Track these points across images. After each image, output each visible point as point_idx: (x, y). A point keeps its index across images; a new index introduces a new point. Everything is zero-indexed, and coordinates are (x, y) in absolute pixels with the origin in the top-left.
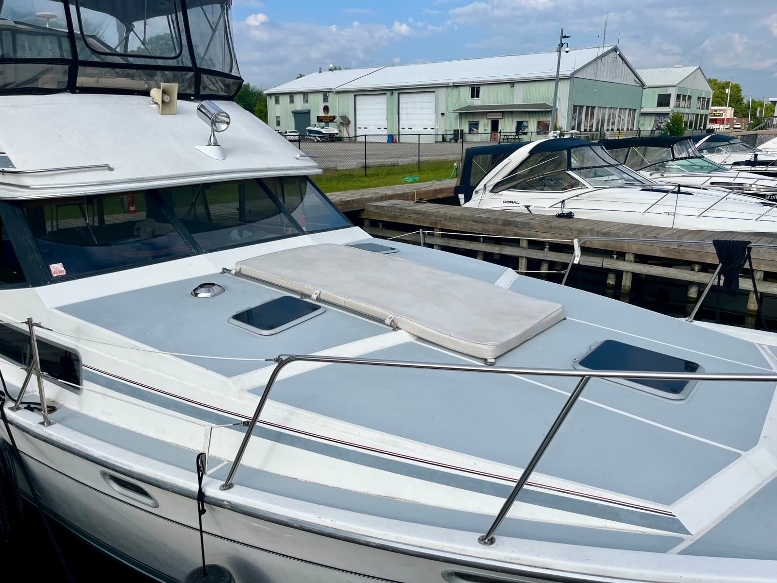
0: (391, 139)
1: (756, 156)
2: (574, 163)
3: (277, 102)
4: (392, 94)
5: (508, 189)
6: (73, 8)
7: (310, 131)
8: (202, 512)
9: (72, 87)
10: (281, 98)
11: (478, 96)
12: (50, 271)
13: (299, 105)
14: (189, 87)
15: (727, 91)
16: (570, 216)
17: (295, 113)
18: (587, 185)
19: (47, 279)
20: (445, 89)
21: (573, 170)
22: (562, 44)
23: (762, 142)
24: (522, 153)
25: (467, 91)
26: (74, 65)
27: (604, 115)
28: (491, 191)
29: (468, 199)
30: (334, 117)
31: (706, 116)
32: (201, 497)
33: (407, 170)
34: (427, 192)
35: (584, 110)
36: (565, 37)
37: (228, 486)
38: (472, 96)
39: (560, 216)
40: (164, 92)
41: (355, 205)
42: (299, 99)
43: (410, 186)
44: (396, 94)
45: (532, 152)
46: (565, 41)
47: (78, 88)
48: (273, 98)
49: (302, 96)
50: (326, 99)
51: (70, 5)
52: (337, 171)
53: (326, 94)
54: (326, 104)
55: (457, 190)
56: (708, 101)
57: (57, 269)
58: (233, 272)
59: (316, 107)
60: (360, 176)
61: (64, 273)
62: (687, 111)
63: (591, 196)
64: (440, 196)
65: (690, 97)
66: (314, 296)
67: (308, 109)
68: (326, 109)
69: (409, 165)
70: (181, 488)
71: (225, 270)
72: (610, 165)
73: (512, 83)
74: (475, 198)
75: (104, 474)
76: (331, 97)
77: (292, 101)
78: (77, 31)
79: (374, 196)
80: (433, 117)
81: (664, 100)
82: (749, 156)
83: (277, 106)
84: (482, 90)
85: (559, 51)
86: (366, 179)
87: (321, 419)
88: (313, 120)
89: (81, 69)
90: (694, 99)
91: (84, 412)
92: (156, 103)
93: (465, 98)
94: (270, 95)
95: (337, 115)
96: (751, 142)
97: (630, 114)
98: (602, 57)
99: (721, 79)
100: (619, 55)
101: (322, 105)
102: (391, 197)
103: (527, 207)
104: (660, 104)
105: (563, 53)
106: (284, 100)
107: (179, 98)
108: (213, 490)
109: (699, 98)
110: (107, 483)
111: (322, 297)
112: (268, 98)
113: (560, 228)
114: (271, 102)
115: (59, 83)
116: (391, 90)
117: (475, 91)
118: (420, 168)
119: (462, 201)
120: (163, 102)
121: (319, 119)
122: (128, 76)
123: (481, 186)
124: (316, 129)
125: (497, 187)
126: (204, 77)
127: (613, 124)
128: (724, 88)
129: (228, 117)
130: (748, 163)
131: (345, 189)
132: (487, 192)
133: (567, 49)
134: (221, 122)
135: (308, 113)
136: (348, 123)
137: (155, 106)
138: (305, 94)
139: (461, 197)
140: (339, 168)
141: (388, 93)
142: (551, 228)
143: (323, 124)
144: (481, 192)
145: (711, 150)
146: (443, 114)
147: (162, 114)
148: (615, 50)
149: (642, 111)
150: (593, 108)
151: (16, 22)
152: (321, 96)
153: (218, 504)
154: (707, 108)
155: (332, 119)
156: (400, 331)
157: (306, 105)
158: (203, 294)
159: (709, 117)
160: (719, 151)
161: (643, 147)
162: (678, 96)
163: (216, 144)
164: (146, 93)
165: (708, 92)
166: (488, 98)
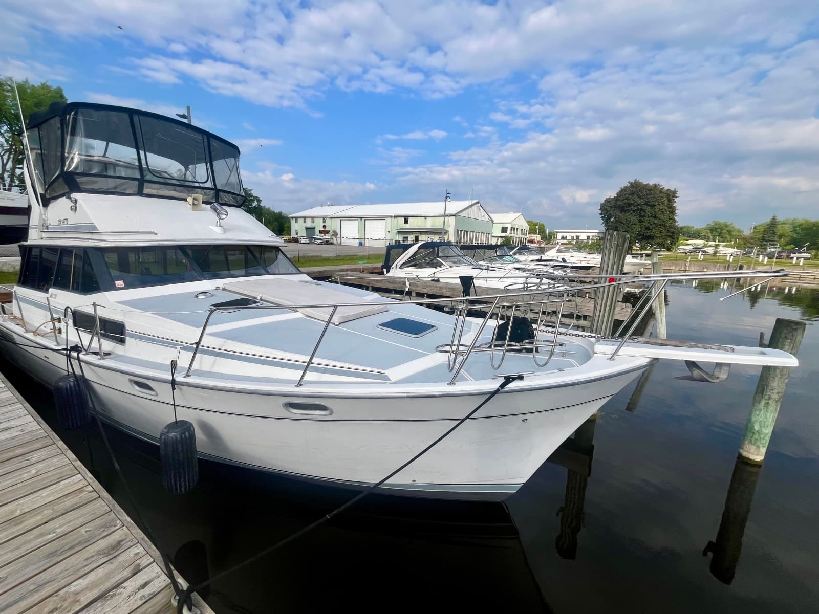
0: (361, 244)
1: (541, 257)
2: (440, 254)
3: (296, 221)
4: (361, 220)
5: (408, 267)
6: (142, 153)
7: (315, 239)
8: (174, 389)
9: (140, 193)
10: (299, 220)
11: (408, 223)
12: (115, 284)
13: (309, 223)
14: (212, 198)
15: (537, 227)
16: (438, 280)
17: (307, 228)
18: (446, 265)
19: (113, 288)
20: (390, 218)
21: (439, 257)
22: (447, 197)
23: (547, 251)
24: (414, 248)
25: (402, 219)
26: (142, 182)
27: (473, 236)
28: (400, 268)
29: (388, 272)
30: (329, 231)
31: (526, 239)
32: (173, 382)
33: (361, 258)
34: (369, 268)
35: (463, 232)
36: (448, 194)
37: (187, 376)
38: (405, 223)
39: (433, 280)
40: (194, 199)
41: (326, 273)
42: (309, 221)
43: (360, 265)
44: (363, 219)
45: (419, 248)
46: (448, 195)
47: (145, 194)
48: (294, 219)
49: (311, 219)
50: (324, 221)
51: (140, 151)
52: (322, 257)
53: (324, 218)
54: (324, 224)
55: (383, 267)
56: (527, 232)
57: (120, 283)
58: (221, 289)
59: (319, 225)
60: (335, 260)
61: (124, 286)
62: (516, 236)
63: (448, 271)
64: (376, 271)
65: (517, 229)
66: (259, 298)
67: (314, 226)
68: (324, 226)
69: (363, 256)
70: (165, 379)
71: (217, 288)
72: (459, 256)
73: (426, 217)
74: (392, 271)
75: (131, 381)
76: (327, 220)
77: (305, 222)
78: (144, 166)
79: (337, 269)
80: (384, 233)
81: (504, 230)
82: (538, 257)
83: (296, 224)
84: (410, 219)
85: (446, 201)
86: (336, 261)
87: (239, 344)
88: (317, 232)
89: (146, 184)
90: (519, 231)
91: (127, 355)
92: (190, 205)
93: (400, 223)
94: (293, 218)
95: (331, 230)
96: (542, 251)
97: (486, 236)
98: (471, 206)
99: (535, 221)
100: (480, 205)
101: (322, 224)
102: (347, 270)
103: (417, 276)
104: (502, 232)
105: (447, 202)
106: (301, 221)
107: (203, 203)
108: (179, 378)
109: (522, 230)
110: (133, 386)
111: (263, 298)
112: (291, 219)
113: (431, 286)
114: (293, 222)
115: (134, 191)
116: (361, 218)
117: (406, 220)
118: (368, 257)
119: (385, 273)
120: (194, 204)
121: (321, 232)
122: (175, 190)
123: (394, 265)
124: (318, 237)
125: (402, 266)
126: (221, 194)
127: (478, 240)
128: (536, 225)
129: (227, 212)
130: (537, 260)
131: (323, 266)
132: (398, 268)
133: (450, 200)
134: (223, 214)
135: (314, 228)
136: (337, 235)
137: (190, 206)
138: (313, 218)
139: (385, 270)
140: (323, 256)
141: (359, 219)
142: (427, 286)
143: (323, 235)
144: (394, 268)
145: (520, 254)
146: (389, 232)
147: (193, 210)
148: (478, 203)
149: (493, 235)
150: (467, 232)
151: (116, 160)
152: (322, 219)
153: (181, 384)
154: (526, 235)
155: (328, 232)
156: (297, 313)
157: (313, 224)
158: (200, 297)
159: (527, 240)
160: (524, 255)
161: (483, 250)
162: (512, 228)
163: (220, 226)
164: (185, 200)
165: (526, 226)
166: (413, 224)
